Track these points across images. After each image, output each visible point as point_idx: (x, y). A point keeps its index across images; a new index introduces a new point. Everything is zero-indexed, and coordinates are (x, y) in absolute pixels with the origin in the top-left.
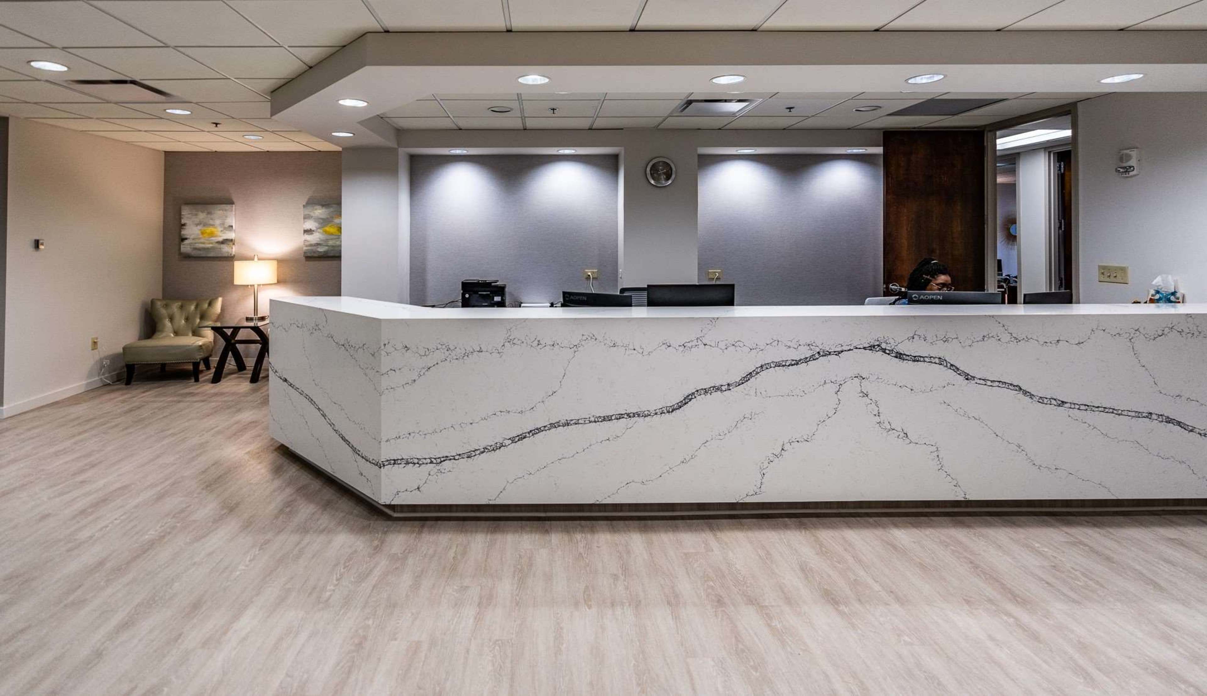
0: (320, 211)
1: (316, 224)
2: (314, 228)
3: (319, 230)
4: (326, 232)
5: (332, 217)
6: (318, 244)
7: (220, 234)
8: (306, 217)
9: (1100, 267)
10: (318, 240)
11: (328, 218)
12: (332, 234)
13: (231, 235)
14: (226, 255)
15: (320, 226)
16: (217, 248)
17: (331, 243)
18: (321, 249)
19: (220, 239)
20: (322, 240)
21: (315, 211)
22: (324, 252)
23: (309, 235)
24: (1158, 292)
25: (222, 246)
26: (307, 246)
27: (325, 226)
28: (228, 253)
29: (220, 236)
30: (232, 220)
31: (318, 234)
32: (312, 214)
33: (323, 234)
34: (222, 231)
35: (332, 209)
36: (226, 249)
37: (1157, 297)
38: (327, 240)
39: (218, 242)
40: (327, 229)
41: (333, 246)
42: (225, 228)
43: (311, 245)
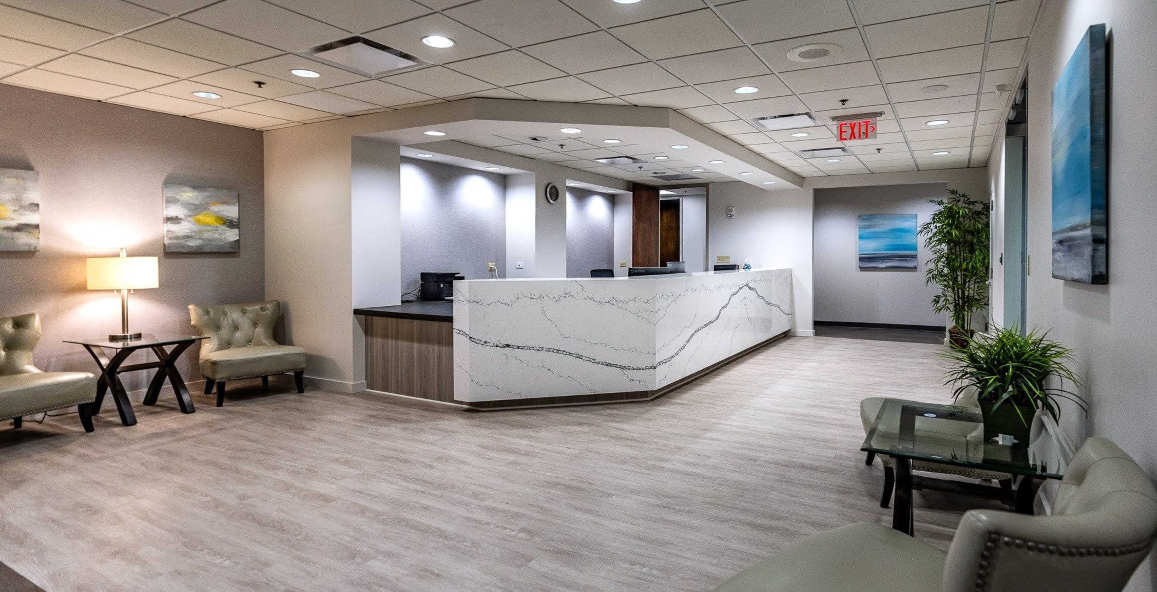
0: (189, 194)
1: (186, 211)
2: (181, 216)
3: (189, 219)
4: (198, 221)
5: (207, 204)
6: (188, 237)
7: (13, 216)
8: (170, 201)
9: (718, 257)
10: (189, 231)
11: (201, 204)
12: (207, 225)
13: (31, 218)
14: (26, 248)
15: (190, 213)
16: (6, 238)
17: (206, 235)
18: (192, 243)
19: (13, 223)
20: (192, 232)
21: (183, 194)
22: (197, 246)
23: (175, 224)
24: (746, 265)
25: (17, 234)
26: (171, 239)
27: (197, 214)
28: (30, 245)
29: (13, 219)
30: (33, 195)
31: (186, 223)
32: (179, 197)
33: (194, 224)
34: (15, 211)
35: (206, 194)
36: (23, 240)
37: (746, 267)
38: (201, 232)
39: (8, 228)
40: (201, 217)
41: (209, 240)
42: (21, 207)
43: (177, 238)
